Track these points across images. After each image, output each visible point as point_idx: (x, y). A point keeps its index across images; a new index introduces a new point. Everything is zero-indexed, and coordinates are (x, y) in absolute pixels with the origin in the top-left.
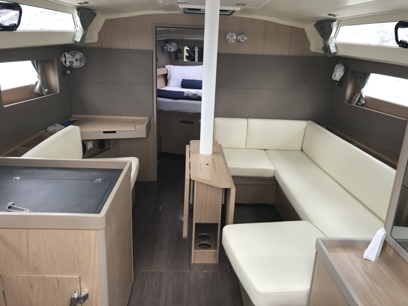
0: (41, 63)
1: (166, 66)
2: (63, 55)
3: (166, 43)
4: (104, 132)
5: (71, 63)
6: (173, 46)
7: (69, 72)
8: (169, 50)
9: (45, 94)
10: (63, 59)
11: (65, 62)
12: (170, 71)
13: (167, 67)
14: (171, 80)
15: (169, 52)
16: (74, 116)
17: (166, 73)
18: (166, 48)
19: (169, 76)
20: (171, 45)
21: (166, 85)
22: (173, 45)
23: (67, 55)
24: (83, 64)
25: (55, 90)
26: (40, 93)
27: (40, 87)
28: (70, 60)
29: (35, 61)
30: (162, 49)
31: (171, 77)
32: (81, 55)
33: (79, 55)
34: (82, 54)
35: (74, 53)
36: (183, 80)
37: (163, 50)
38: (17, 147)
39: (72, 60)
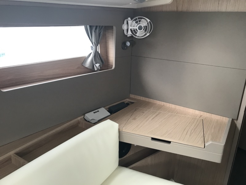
0: (97, 30)
2: (125, 22)
4: (153, 139)
5: (134, 32)
7: (128, 44)
9: (96, 69)
10: (125, 27)
11: (128, 30)
16: (132, 96)
23: (130, 22)
24: (148, 34)
25: (111, 64)
26: (91, 68)
27: (92, 61)
28: (132, 28)
29: (88, 27)
32: (147, 21)
33: (144, 23)
34: (149, 21)
35: (139, 18)
38: (12, 153)
39: (135, 28)
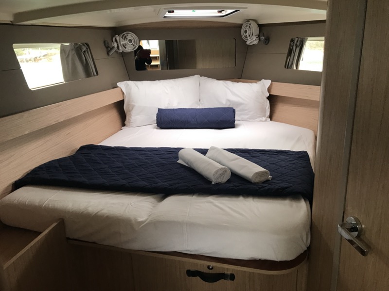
1: (118, 84)
3: (113, 36)
6: (130, 41)
8: (121, 49)
12: (129, 94)
13: (122, 85)
14: (133, 113)
15: (123, 55)
17: (120, 99)
18: (115, 45)
19: (128, 105)
20: (125, 38)
21: (124, 125)
22: (129, 37)
30: (107, 47)
31: (133, 106)
36: (159, 110)
37: (108, 49)
